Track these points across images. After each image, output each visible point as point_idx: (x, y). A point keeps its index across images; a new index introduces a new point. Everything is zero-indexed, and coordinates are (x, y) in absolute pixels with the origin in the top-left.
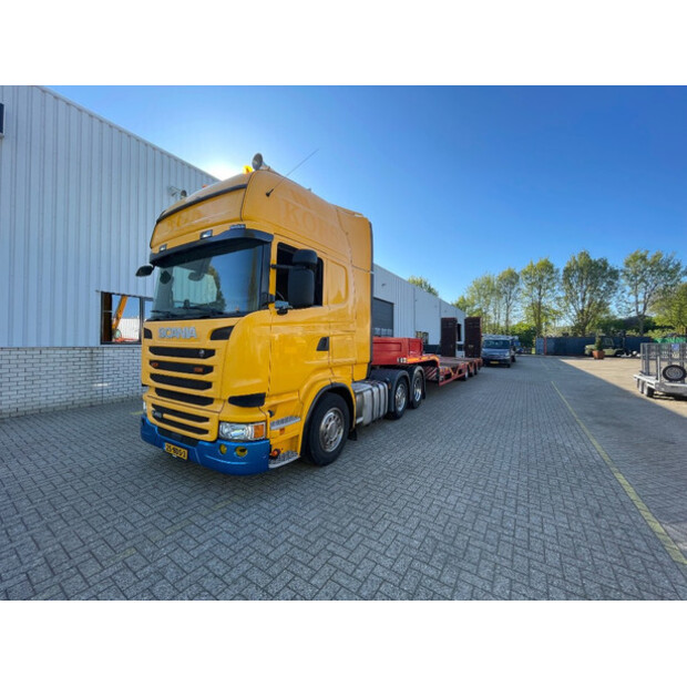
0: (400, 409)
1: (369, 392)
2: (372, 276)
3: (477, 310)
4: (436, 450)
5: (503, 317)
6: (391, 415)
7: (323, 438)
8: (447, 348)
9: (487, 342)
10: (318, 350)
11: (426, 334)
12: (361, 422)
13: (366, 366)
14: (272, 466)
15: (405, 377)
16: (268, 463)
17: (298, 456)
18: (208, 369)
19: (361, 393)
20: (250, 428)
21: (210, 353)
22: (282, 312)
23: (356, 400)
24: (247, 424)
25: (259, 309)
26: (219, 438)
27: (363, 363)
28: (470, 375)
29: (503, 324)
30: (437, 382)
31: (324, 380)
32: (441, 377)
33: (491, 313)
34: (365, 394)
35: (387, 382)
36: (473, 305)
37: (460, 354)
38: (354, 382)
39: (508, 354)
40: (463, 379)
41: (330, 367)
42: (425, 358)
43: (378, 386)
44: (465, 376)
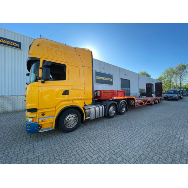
0: (112, 115)
1: (94, 109)
9: (166, 91)
10: (63, 94)
12: (89, 119)
13: (91, 100)
14: (40, 131)
15: (114, 104)
16: (38, 130)
19: (89, 109)
20: (31, 119)
23: (85, 111)
26: (27, 121)
27: (89, 99)
30: (134, 106)
31: (67, 104)
32: (136, 104)
34: (91, 109)
39: (176, 96)
42: (127, 97)
43: (99, 107)
44: (152, 103)
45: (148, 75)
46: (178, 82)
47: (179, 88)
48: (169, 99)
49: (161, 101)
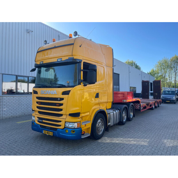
0: (124, 120)
1: (112, 113)
2: (113, 69)
3: (160, 76)
4: (139, 135)
5: (173, 79)
6: (121, 123)
7: (97, 130)
8: (144, 95)
9: (165, 91)
10: (96, 97)
11: (135, 88)
12: (110, 125)
13: (111, 103)
14: (83, 137)
15: (126, 108)
16: (81, 136)
17: (90, 135)
18: (61, 105)
19: (109, 114)
20: (76, 124)
21: (62, 99)
22: (85, 85)
23: (108, 116)
24: (75, 122)
25: (78, 85)
26: (65, 127)
27: (110, 102)
28: (156, 107)
29: (173, 82)
30: (140, 110)
31: (98, 108)
32: (142, 108)
33: (167, 77)
34: (111, 114)
35: (119, 110)
36: (158, 73)
37: (151, 97)
38: (107, 109)
39: (174, 97)
40: (152, 109)
41: (99, 104)
42: (134, 99)
43: (115, 111)
44: (153, 107)
45: (137, 67)
46: (172, 79)
47: (173, 87)
48: (167, 101)
49: (160, 104)
